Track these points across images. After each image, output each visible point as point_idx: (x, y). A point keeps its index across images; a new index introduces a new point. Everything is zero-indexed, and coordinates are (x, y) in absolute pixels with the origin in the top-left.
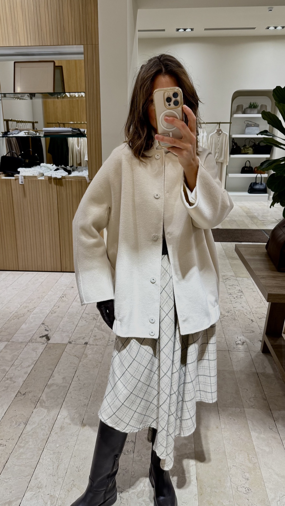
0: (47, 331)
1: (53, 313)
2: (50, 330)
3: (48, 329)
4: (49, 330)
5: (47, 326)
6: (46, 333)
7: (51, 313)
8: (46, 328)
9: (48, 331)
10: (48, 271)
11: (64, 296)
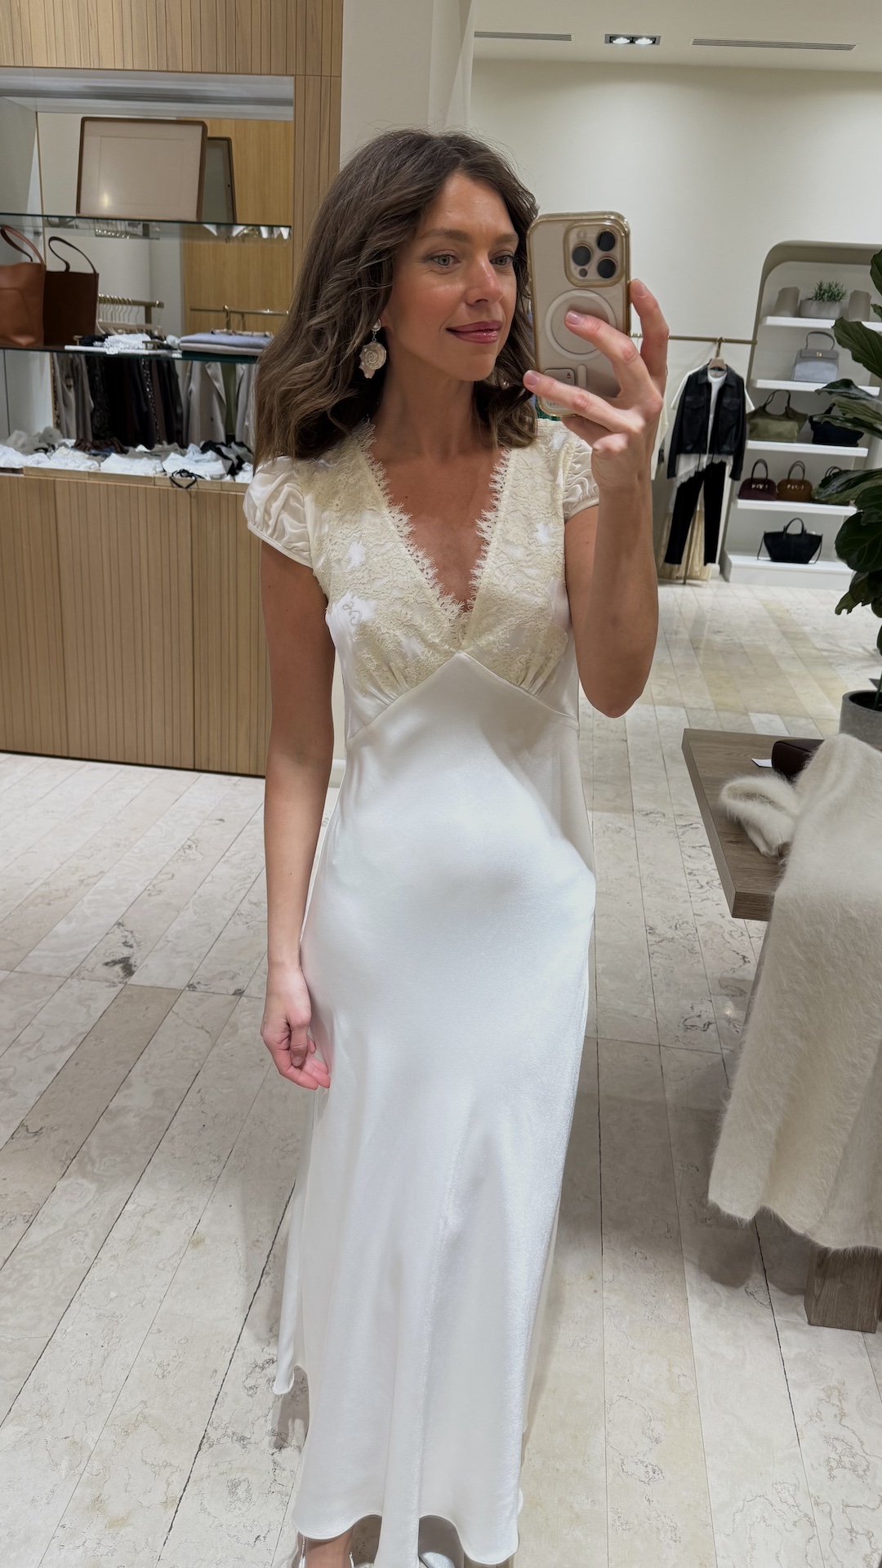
0: (128, 948)
2: (138, 946)
3: (131, 942)
4: (135, 945)
5: (132, 932)
6: (126, 952)
7: (146, 893)
8: (126, 937)
9: (131, 946)
10: (155, 763)
11: (194, 846)
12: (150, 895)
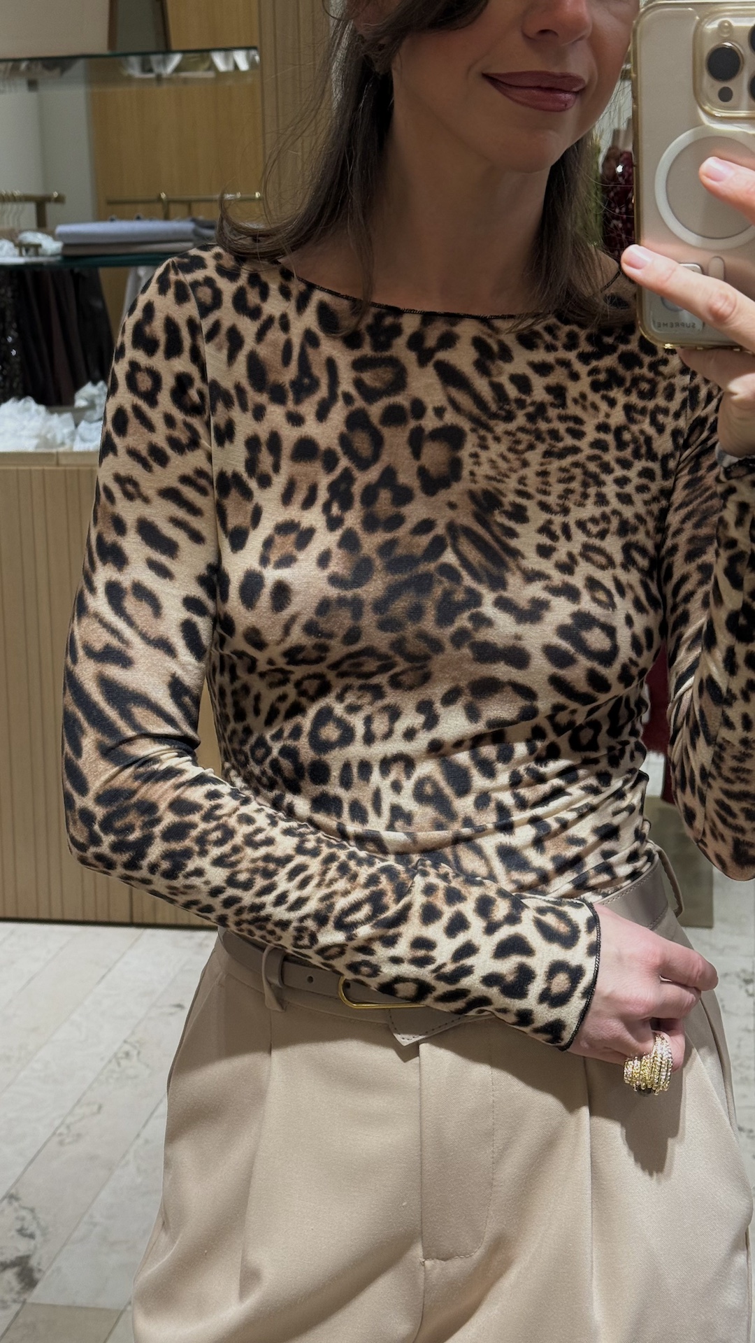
0: (27, 1239)
1: (68, 1140)
2: (44, 1234)
3: (32, 1228)
4: (38, 1233)
5: (32, 1210)
6: (22, 1247)
7: (56, 1139)
8: (23, 1219)
9: (32, 1236)
10: (68, 917)
11: (134, 1053)
12: (61, 1143)
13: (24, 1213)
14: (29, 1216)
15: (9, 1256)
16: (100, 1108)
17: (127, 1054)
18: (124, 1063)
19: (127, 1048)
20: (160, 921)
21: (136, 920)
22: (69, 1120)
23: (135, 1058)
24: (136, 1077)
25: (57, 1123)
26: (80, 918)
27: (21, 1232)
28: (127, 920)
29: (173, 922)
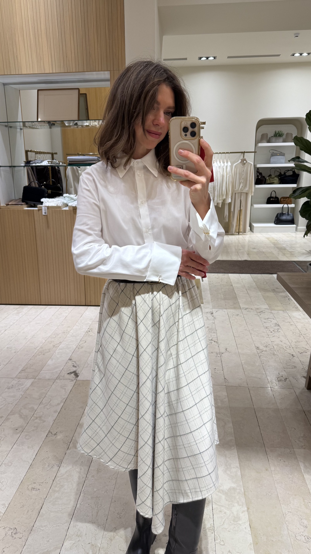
0: (75, 368)
1: (80, 348)
2: (78, 366)
3: (76, 365)
4: (77, 366)
6: (74, 369)
7: (77, 348)
8: (73, 364)
9: (76, 367)
10: (72, 304)
13: (73, 362)
14: (74, 363)
15: (72, 371)
16: (85, 341)
17: (89, 331)
18: (89, 333)
19: (89, 330)
20: (91, 305)
21: (86, 305)
22: (80, 344)
23: (91, 332)
24: (92, 335)
25: (77, 345)
26: (75, 304)
27: (74, 366)
28: (85, 305)
29: (94, 305)
